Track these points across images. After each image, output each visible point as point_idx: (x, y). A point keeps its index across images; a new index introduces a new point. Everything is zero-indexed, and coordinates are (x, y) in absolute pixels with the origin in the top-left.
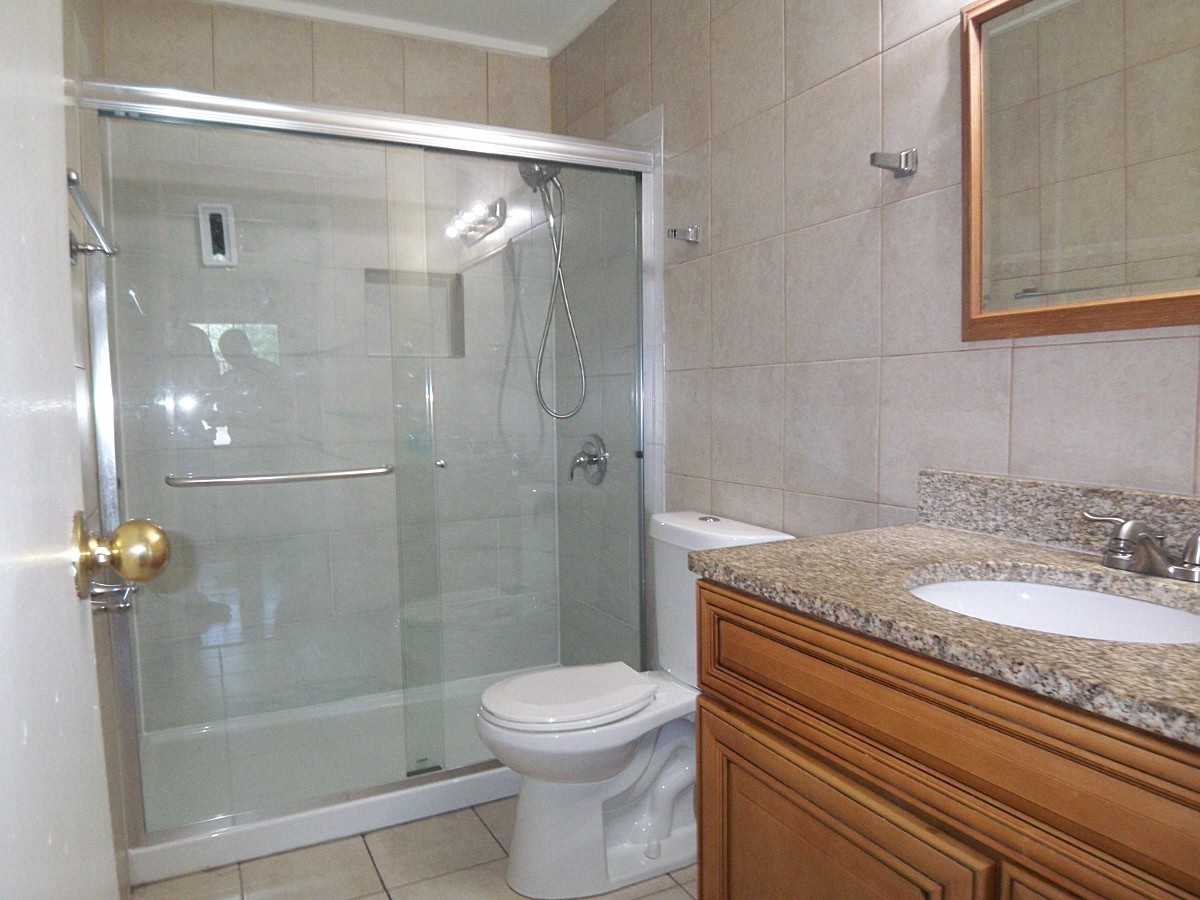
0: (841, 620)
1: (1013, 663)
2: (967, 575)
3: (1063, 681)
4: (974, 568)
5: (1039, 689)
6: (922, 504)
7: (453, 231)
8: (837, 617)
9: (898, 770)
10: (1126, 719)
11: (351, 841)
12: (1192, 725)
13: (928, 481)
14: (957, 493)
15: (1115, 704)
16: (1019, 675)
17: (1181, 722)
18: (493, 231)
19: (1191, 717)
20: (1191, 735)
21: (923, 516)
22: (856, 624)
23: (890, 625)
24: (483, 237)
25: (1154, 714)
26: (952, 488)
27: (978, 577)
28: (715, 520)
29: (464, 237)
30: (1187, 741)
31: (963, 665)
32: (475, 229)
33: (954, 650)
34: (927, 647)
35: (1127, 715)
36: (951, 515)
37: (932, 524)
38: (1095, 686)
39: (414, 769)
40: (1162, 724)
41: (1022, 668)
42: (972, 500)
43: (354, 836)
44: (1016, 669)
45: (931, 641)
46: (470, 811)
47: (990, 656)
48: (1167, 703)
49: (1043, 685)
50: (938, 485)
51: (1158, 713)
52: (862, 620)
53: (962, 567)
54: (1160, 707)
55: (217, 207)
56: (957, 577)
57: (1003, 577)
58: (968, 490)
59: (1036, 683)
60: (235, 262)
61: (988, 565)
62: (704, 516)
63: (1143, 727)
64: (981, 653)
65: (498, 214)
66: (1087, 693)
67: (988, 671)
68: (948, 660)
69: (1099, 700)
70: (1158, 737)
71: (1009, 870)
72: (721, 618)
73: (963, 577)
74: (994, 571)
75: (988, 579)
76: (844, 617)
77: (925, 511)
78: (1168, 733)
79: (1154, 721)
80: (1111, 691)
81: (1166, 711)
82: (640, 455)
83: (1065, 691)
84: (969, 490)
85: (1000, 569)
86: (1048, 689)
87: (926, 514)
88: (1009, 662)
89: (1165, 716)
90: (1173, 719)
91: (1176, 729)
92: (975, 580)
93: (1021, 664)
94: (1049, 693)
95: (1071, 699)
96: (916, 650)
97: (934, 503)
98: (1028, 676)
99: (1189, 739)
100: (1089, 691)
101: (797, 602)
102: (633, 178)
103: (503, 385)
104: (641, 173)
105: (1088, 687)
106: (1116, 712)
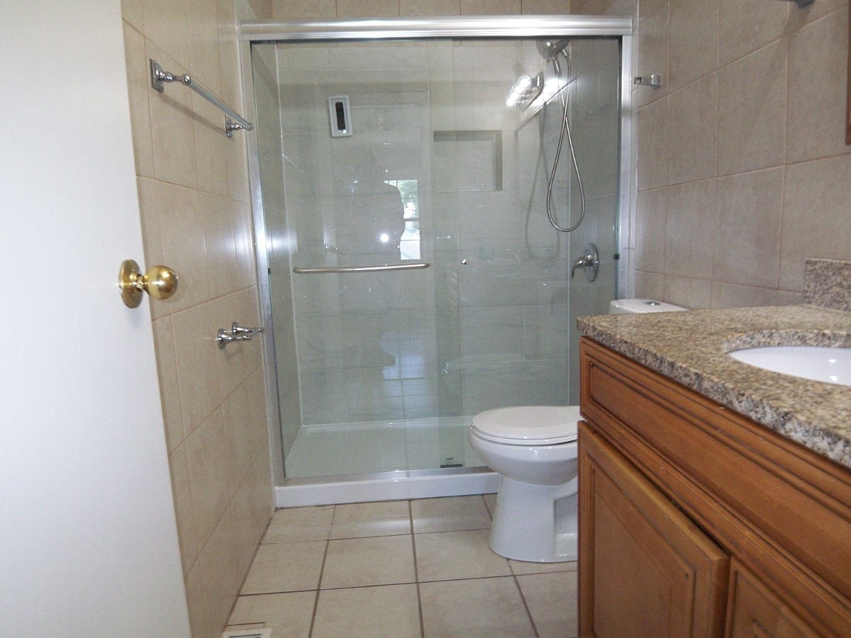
0: (648, 362)
1: (739, 394)
2: (804, 341)
3: (767, 409)
4: (811, 336)
5: (753, 415)
6: (806, 289)
7: (512, 100)
8: (646, 361)
9: (678, 480)
10: (805, 443)
11: (403, 503)
12: (848, 448)
13: (812, 268)
14: (833, 278)
15: (798, 429)
16: (742, 404)
17: (840, 445)
18: (536, 97)
19: (847, 443)
20: (847, 457)
21: (805, 299)
22: (655, 365)
23: (672, 365)
24: (531, 103)
25: (823, 439)
26: (830, 274)
27: (815, 344)
28: (656, 304)
29: (519, 105)
30: (843, 462)
31: (711, 396)
32: (525, 98)
33: (706, 384)
34: (692, 382)
35: (805, 439)
36: (828, 297)
37: (813, 306)
38: (786, 414)
39: (444, 464)
40: (828, 448)
41: (744, 398)
42: (845, 283)
43: (406, 500)
44: (740, 399)
45: (694, 377)
46: (480, 497)
47: (726, 388)
48: (832, 430)
49: (756, 412)
50: (820, 272)
51: (826, 438)
52: (659, 362)
53: (799, 334)
54: (827, 433)
55: (339, 98)
56: (794, 343)
57: (837, 344)
58: (841, 274)
59: (752, 410)
60: (351, 134)
61: (824, 335)
62: (649, 301)
63: (816, 449)
64: (720, 385)
65: (538, 85)
66: (782, 419)
67: (724, 401)
68: (703, 392)
69: (789, 426)
70: (823, 457)
71: (735, 565)
72: (593, 365)
73: (799, 343)
74: (829, 338)
75: (824, 346)
76: (650, 359)
77: (808, 294)
78: (831, 455)
79: (822, 444)
80: (796, 418)
81: (831, 436)
82: (617, 257)
83: (769, 418)
84: (843, 275)
85: (835, 337)
86: (759, 416)
87: (809, 297)
88: (737, 393)
89: (830, 440)
90: (835, 443)
91: (836, 452)
92: (811, 345)
93: (743, 395)
94: (759, 419)
95: (772, 424)
96: (686, 384)
97: (816, 287)
98: (747, 405)
99: (845, 461)
100: (783, 417)
101: (627, 350)
102: (616, 42)
103: (529, 210)
104: (621, 36)
105: (782, 415)
106: (798, 436)
